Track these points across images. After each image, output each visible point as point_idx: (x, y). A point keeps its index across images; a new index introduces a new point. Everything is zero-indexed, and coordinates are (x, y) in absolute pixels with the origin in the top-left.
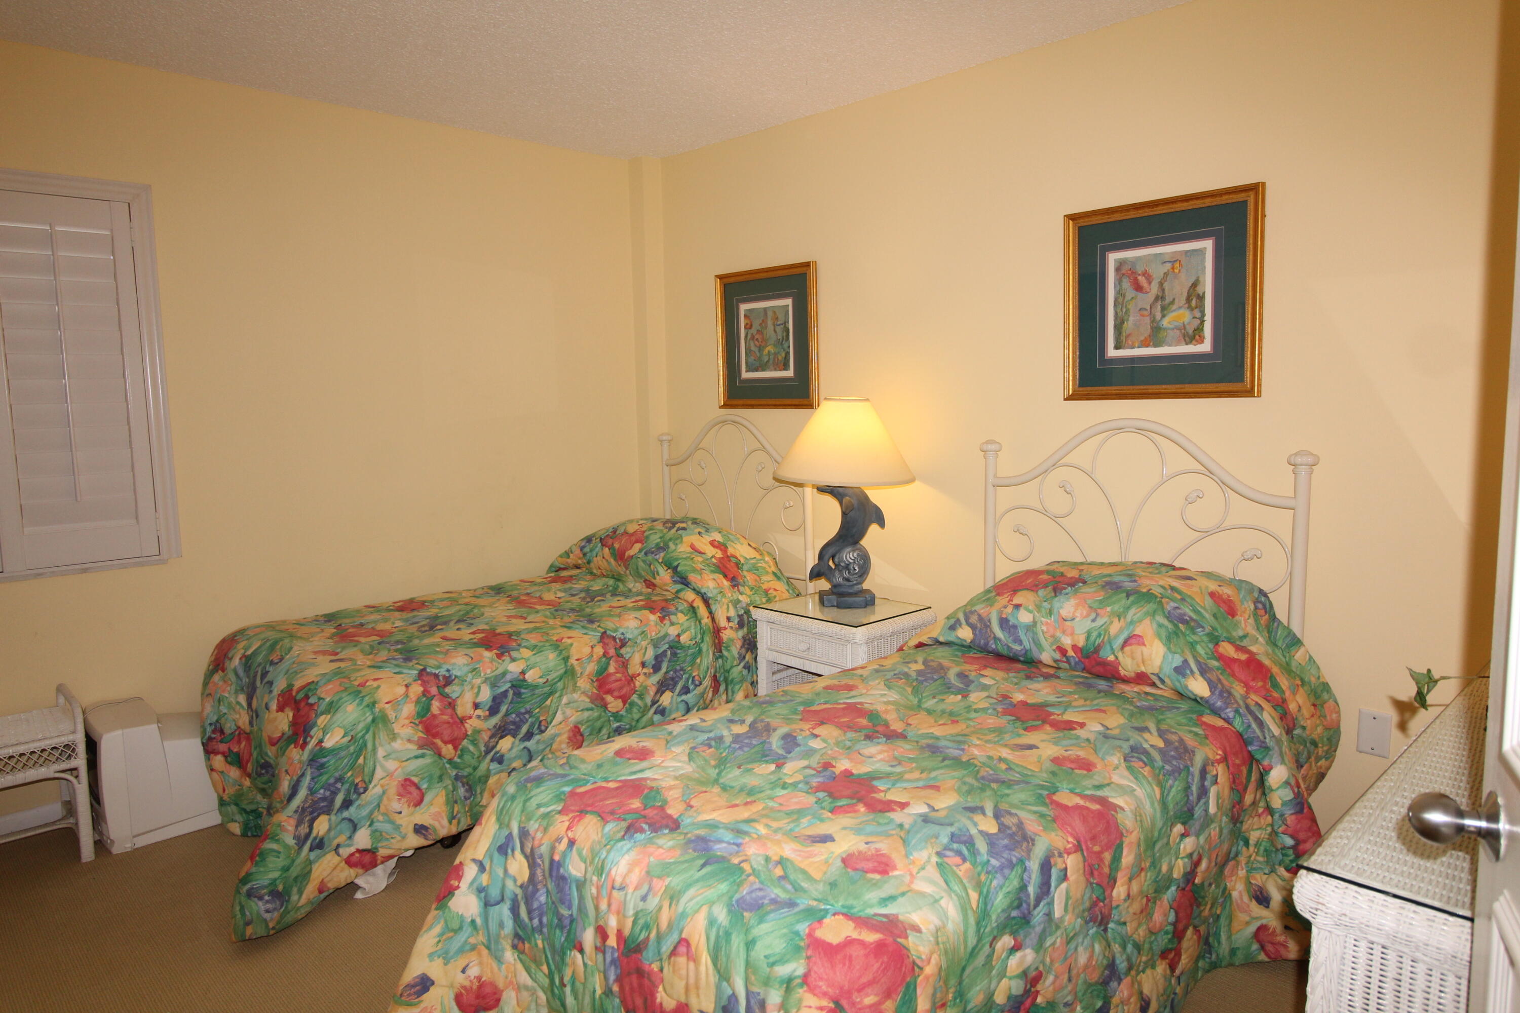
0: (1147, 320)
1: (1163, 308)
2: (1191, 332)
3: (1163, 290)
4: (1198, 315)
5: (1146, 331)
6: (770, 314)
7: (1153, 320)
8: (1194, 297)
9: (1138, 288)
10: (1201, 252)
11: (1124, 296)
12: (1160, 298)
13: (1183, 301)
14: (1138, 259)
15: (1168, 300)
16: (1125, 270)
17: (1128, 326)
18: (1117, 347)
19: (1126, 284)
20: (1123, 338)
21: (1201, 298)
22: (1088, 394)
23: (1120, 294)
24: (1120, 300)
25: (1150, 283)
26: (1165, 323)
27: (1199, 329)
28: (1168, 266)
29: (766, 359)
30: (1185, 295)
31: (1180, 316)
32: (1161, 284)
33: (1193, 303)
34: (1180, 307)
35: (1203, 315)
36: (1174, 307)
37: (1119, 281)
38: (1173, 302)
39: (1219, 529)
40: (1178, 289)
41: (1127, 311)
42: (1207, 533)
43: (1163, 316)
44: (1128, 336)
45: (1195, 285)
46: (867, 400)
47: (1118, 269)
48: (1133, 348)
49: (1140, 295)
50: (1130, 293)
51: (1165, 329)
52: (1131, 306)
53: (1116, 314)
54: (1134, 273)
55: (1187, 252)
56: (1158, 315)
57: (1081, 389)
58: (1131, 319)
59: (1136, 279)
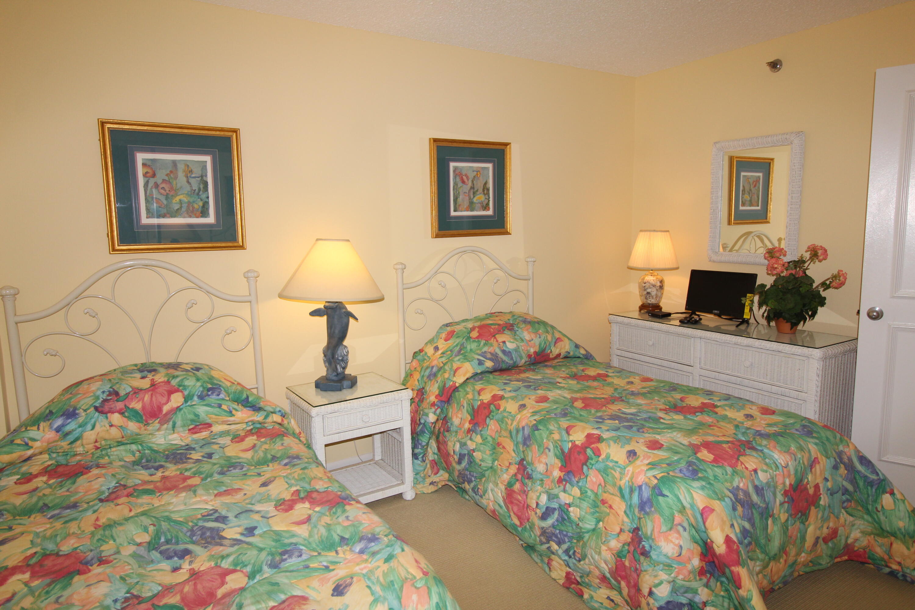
0: (467, 198)
1: (474, 193)
2: (485, 205)
3: (474, 184)
4: (487, 197)
5: (466, 204)
6: (181, 167)
7: (470, 199)
8: (485, 189)
9: (463, 182)
10: (487, 169)
11: (457, 185)
12: (472, 188)
13: (481, 191)
14: (463, 167)
15: (475, 190)
16: (458, 172)
17: (460, 200)
18: (455, 211)
19: (458, 179)
20: (457, 206)
21: (488, 190)
22: (444, 235)
23: (455, 184)
24: (456, 187)
25: (468, 180)
26: (475, 200)
27: (488, 204)
28: (475, 173)
29: (176, 207)
30: (482, 187)
31: (479, 198)
32: (473, 181)
33: (485, 192)
34: (480, 193)
35: (489, 198)
36: (478, 193)
37: (455, 177)
38: (477, 191)
39: (506, 293)
40: (479, 185)
41: (459, 193)
42: (502, 296)
43: (474, 197)
44: (459, 205)
45: (486, 184)
46: (348, 241)
47: (454, 171)
48: (462, 211)
49: (464, 186)
50: (460, 184)
51: (475, 203)
52: (460, 190)
53: (454, 194)
54: (461, 174)
55: (482, 168)
56: (472, 196)
57: (440, 232)
58: (461, 197)
59: (462, 177)
